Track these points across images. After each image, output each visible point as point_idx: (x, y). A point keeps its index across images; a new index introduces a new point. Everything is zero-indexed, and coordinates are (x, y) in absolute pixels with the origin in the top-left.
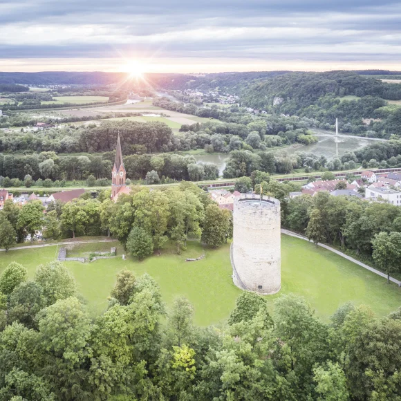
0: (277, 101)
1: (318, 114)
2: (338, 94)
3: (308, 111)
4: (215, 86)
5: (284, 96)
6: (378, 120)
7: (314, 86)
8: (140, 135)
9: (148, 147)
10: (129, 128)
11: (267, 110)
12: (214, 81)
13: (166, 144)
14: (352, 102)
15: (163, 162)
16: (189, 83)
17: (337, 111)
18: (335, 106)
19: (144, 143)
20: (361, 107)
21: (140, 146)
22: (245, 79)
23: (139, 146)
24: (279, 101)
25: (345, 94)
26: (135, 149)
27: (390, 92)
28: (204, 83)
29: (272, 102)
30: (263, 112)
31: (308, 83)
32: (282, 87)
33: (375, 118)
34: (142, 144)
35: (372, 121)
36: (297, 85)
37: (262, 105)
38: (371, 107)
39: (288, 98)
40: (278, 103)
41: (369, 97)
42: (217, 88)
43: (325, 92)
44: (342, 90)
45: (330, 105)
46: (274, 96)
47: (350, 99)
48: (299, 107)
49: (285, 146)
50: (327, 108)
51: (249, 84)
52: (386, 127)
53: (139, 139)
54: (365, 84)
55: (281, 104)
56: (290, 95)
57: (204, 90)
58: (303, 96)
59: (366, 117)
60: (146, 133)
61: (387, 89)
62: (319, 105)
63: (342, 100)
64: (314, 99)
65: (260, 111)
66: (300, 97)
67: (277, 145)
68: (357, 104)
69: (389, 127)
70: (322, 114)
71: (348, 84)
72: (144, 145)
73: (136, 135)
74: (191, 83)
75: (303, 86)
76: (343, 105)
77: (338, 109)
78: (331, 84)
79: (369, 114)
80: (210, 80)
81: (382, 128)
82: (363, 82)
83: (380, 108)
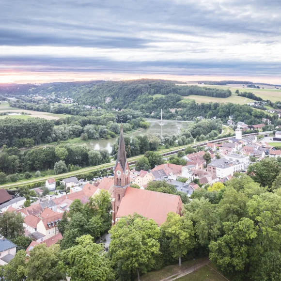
0: (108, 100)
1: (139, 107)
2: (150, 93)
3: (132, 106)
4: (52, 92)
5: (113, 97)
6: (180, 109)
7: (134, 89)
8: (28, 130)
9: (35, 140)
10: (18, 125)
11: (101, 107)
12: (50, 88)
13: (50, 136)
14: (161, 98)
15: (67, 152)
16: (31, 90)
17: (152, 105)
18: (151, 102)
19: (32, 137)
20: (168, 102)
21: (29, 139)
22: (74, 86)
23: (27, 140)
24: (110, 100)
25: (155, 93)
26: (24, 143)
27: (182, 91)
28: (43, 89)
29: (105, 101)
30: (99, 108)
31: (130, 87)
32: (110, 90)
33: (177, 108)
34: (30, 138)
35: (176, 110)
36: (121, 88)
37: (97, 103)
38: (174, 101)
39: (116, 97)
40: (109, 101)
41: (172, 95)
42: (53, 93)
43: (142, 93)
44: (152, 91)
45: (147, 101)
46: (105, 97)
47: (159, 96)
48: (125, 103)
49: (134, 130)
50: (145, 103)
51: (78, 89)
52: (187, 113)
53: (27, 133)
54: (166, 86)
55: (112, 102)
56: (117, 95)
57: (43, 95)
58: (127, 95)
59: (171, 108)
60: (33, 127)
61: (180, 89)
62: (139, 101)
63: (154, 97)
64: (135, 98)
65: (97, 108)
66: (125, 96)
67: (129, 130)
68: (164, 100)
69: (189, 113)
70: (143, 107)
71: (156, 86)
72: (32, 139)
73: (24, 130)
74: (33, 90)
75: (126, 89)
76: (156, 101)
77: (153, 103)
78: (145, 87)
79: (174, 106)
80: (47, 88)
81: (184, 114)
82: (165, 85)
83: (180, 102)
